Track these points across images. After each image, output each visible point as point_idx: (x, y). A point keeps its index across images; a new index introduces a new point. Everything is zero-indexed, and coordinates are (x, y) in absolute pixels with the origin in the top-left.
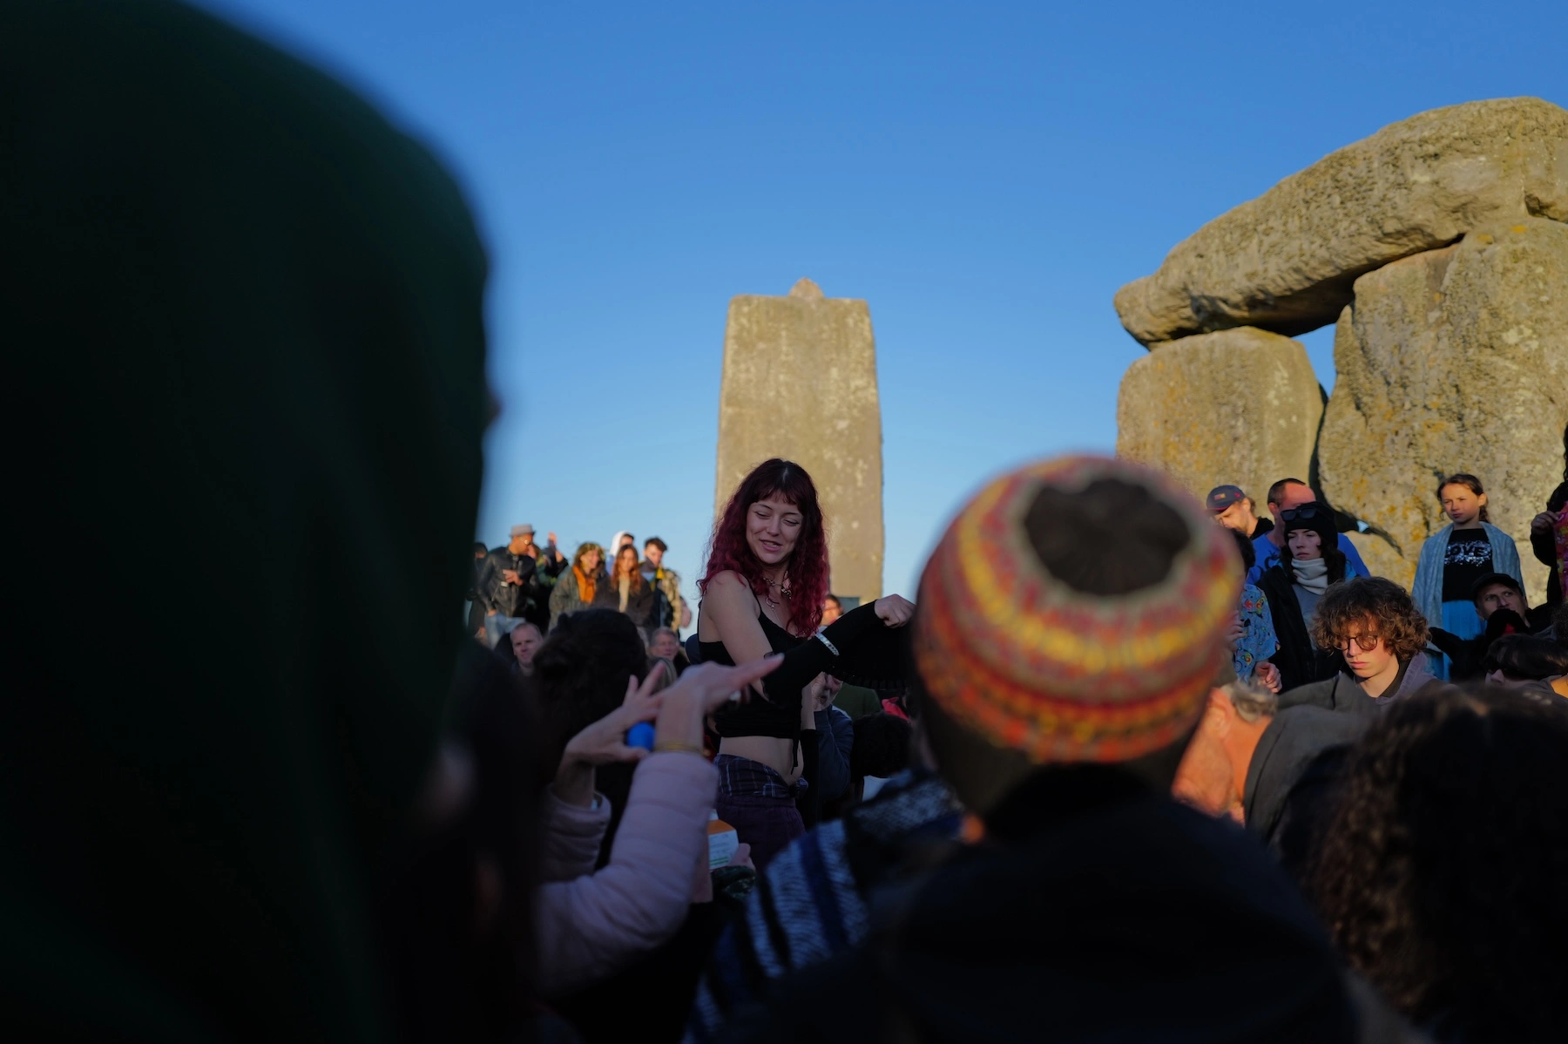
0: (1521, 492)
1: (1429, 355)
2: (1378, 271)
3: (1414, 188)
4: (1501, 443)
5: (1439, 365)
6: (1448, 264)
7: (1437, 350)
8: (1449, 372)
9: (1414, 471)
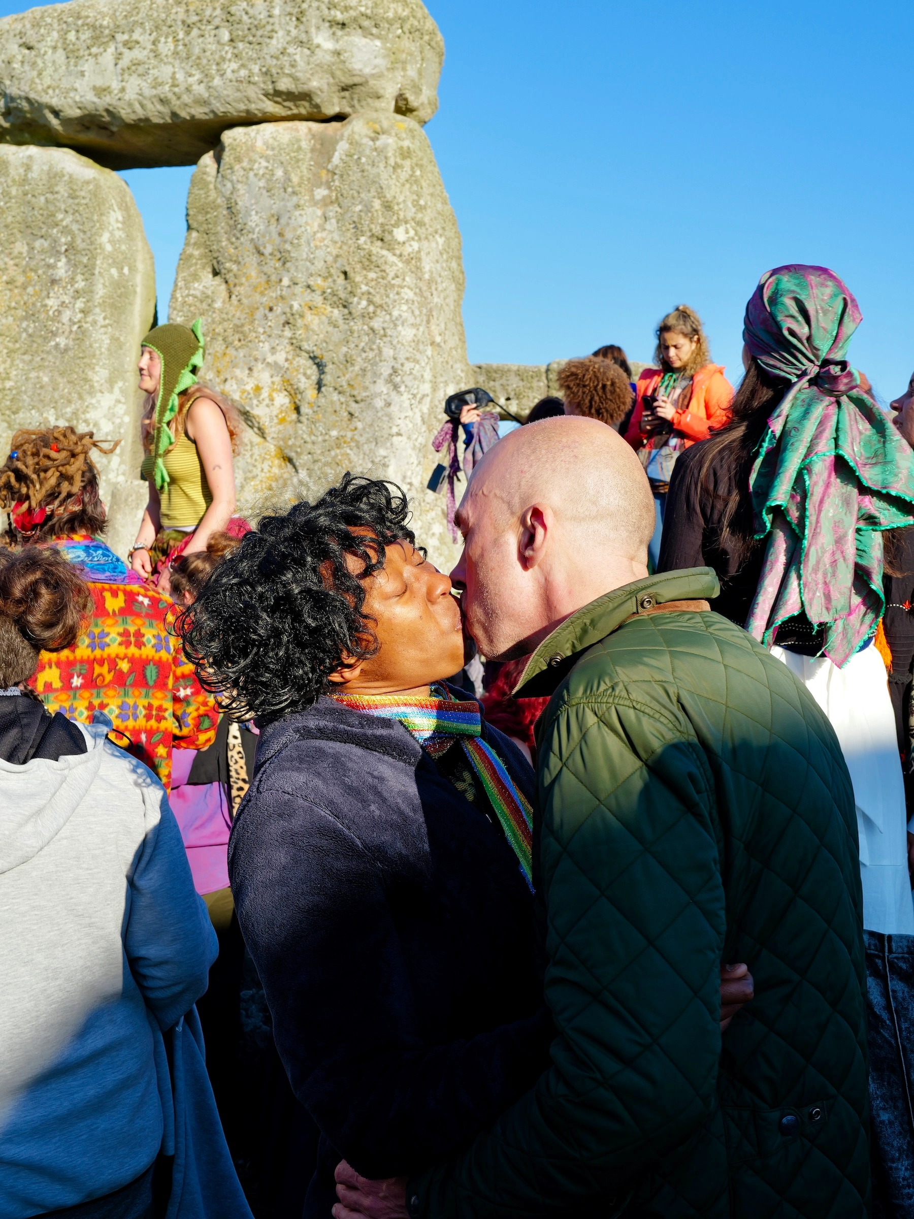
0: (402, 389)
1: (315, 233)
2: (254, 127)
3: (317, 51)
4: (389, 338)
5: (328, 247)
6: (337, 142)
7: (325, 230)
8: (337, 256)
9: (287, 352)
